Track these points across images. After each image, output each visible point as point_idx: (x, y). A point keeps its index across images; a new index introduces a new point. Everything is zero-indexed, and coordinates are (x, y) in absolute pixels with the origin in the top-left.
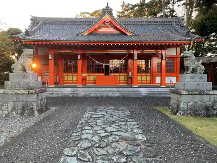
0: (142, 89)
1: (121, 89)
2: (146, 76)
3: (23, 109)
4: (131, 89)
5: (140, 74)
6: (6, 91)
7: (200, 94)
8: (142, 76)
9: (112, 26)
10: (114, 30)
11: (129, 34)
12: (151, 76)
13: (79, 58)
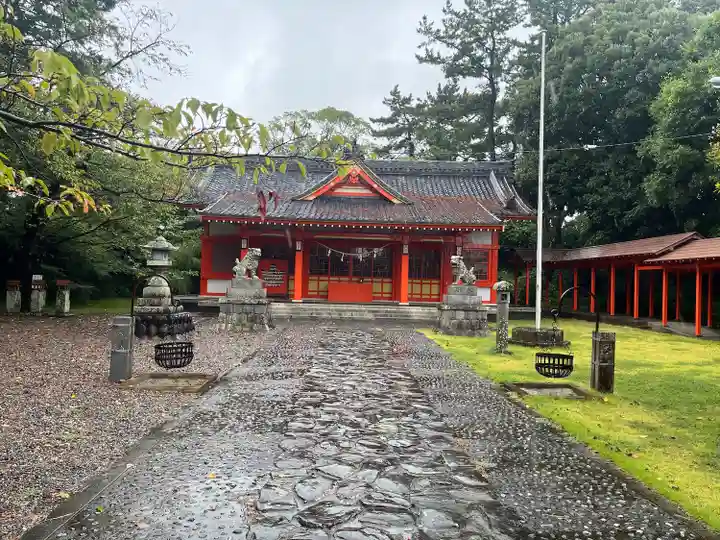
0: (414, 310)
2: (431, 284)
4: (394, 309)
5: (418, 281)
8: (421, 284)
9: (362, 183)
10: (366, 191)
11: (395, 201)
12: (439, 284)
13: (299, 247)
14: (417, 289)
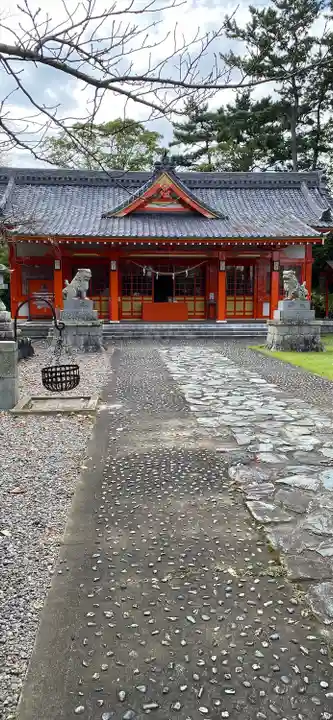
0: (234, 326)
1: (196, 326)
2: (245, 300)
3: (86, 344)
4: (213, 327)
5: (233, 298)
7: (299, 325)
8: (235, 301)
9: (174, 197)
10: (179, 206)
11: (209, 216)
12: (253, 301)
13: (113, 266)
14: (230, 307)
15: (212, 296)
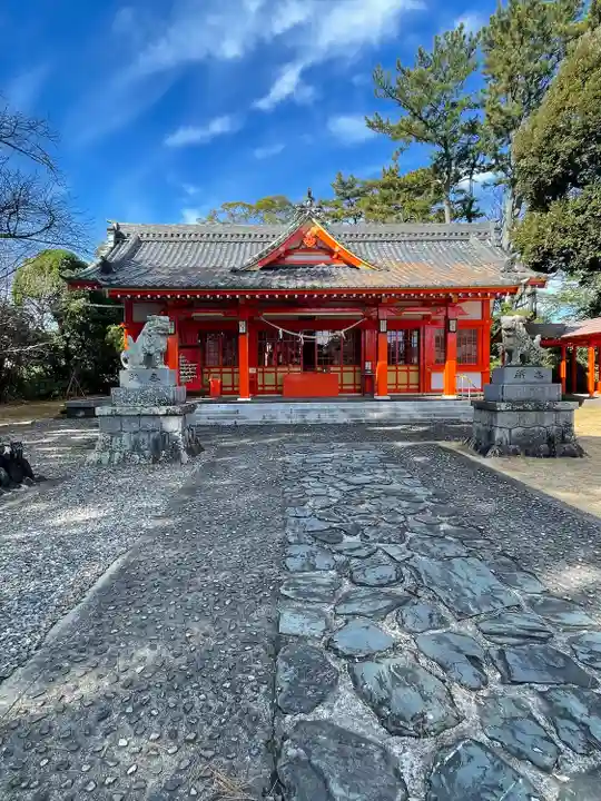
0: (400, 405)
1: (350, 405)
3: (156, 448)
6: (118, 409)
7: (538, 410)
8: (397, 371)
9: (320, 247)
10: (324, 258)
11: (363, 267)
12: (418, 371)
13: (242, 330)
14: (391, 378)
15: (368, 365)
